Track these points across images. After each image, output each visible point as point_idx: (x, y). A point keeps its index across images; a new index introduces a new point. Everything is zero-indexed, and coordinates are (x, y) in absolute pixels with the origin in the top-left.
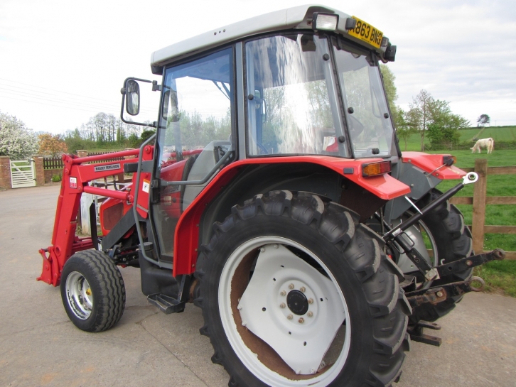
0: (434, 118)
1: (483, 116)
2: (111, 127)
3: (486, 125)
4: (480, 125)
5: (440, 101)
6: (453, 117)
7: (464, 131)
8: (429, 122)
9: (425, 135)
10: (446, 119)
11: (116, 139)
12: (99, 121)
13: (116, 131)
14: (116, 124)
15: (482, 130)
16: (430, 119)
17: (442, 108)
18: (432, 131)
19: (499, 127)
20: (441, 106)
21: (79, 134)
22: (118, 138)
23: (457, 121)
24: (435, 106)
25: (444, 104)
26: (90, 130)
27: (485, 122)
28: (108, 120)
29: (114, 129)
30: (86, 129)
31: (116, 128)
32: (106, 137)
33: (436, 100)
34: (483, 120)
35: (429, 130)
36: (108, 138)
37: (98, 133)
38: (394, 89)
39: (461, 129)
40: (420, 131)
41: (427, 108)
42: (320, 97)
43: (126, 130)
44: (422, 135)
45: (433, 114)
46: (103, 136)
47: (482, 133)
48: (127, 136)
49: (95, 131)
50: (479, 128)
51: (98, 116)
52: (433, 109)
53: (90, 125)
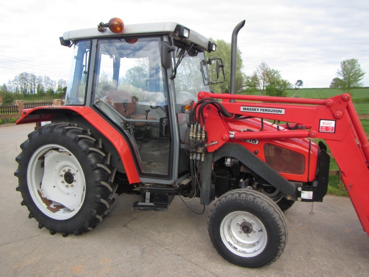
0: (270, 82)
1: (298, 81)
2: (33, 83)
3: (301, 87)
4: (297, 87)
5: (274, 70)
6: (283, 81)
7: (290, 91)
8: (267, 84)
9: (264, 93)
10: (278, 83)
11: (36, 92)
12: (22, 78)
13: (37, 87)
14: (36, 81)
15: (298, 90)
16: (267, 82)
17: (275, 75)
18: (269, 91)
19: (309, 89)
20: (274, 74)
21: (6, 88)
22: (38, 91)
23: (285, 84)
24: (271, 73)
25: (277, 72)
26: (15, 86)
27: (300, 85)
28: (30, 78)
29: (35, 85)
30: (12, 85)
31: (37, 84)
32: (29, 91)
33: (271, 70)
34: (299, 83)
35: (267, 89)
36: (30, 92)
37: (22, 88)
38: (241, 61)
39: (288, 89)
40: (260, 90)
41: (265, 75)
43: (44, 86)
44: (262, 93)
45: (270, 79)
46: (26, 90)
47: (298, 92)
48: (46, 90)
49: (19, 86)
50: (296, 89)
51: (22, 75)
52: (269, 75)
53: (16, 82)
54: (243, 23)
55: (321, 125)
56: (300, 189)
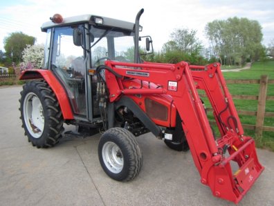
38: (262, 35)
42: (217, 39)
54: (142, 11)
55: (169, 85)
56: (163, 132)
